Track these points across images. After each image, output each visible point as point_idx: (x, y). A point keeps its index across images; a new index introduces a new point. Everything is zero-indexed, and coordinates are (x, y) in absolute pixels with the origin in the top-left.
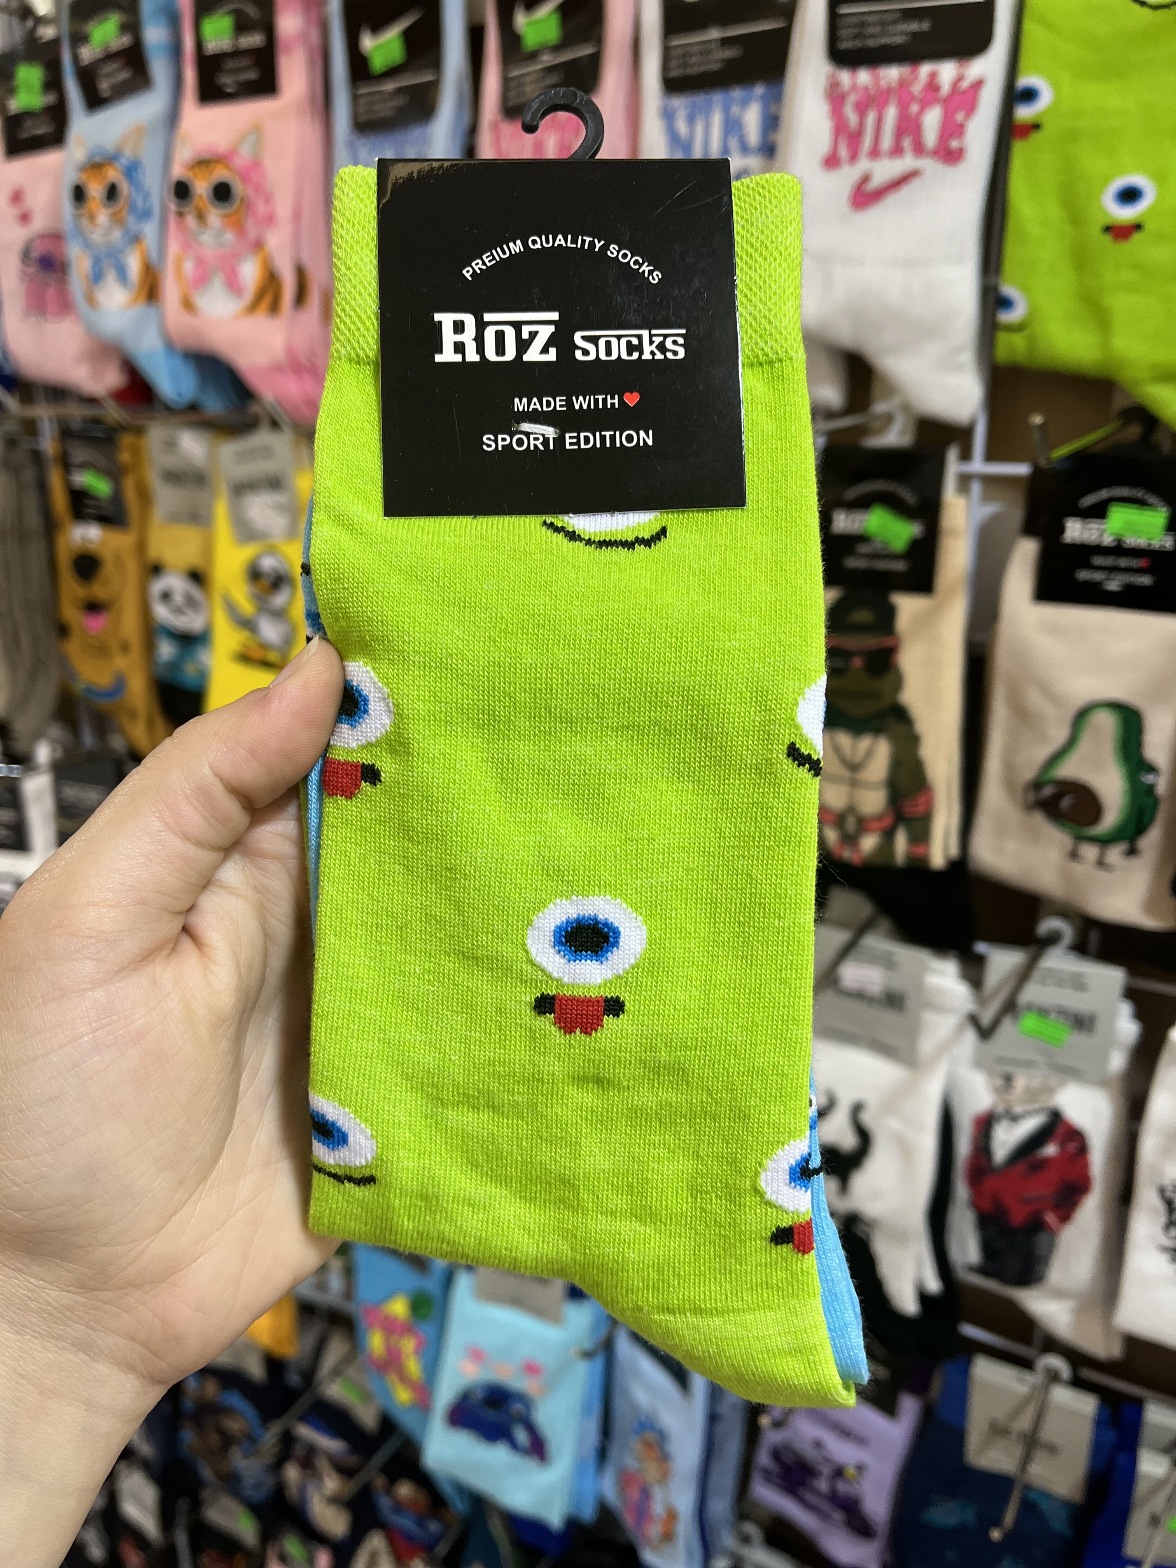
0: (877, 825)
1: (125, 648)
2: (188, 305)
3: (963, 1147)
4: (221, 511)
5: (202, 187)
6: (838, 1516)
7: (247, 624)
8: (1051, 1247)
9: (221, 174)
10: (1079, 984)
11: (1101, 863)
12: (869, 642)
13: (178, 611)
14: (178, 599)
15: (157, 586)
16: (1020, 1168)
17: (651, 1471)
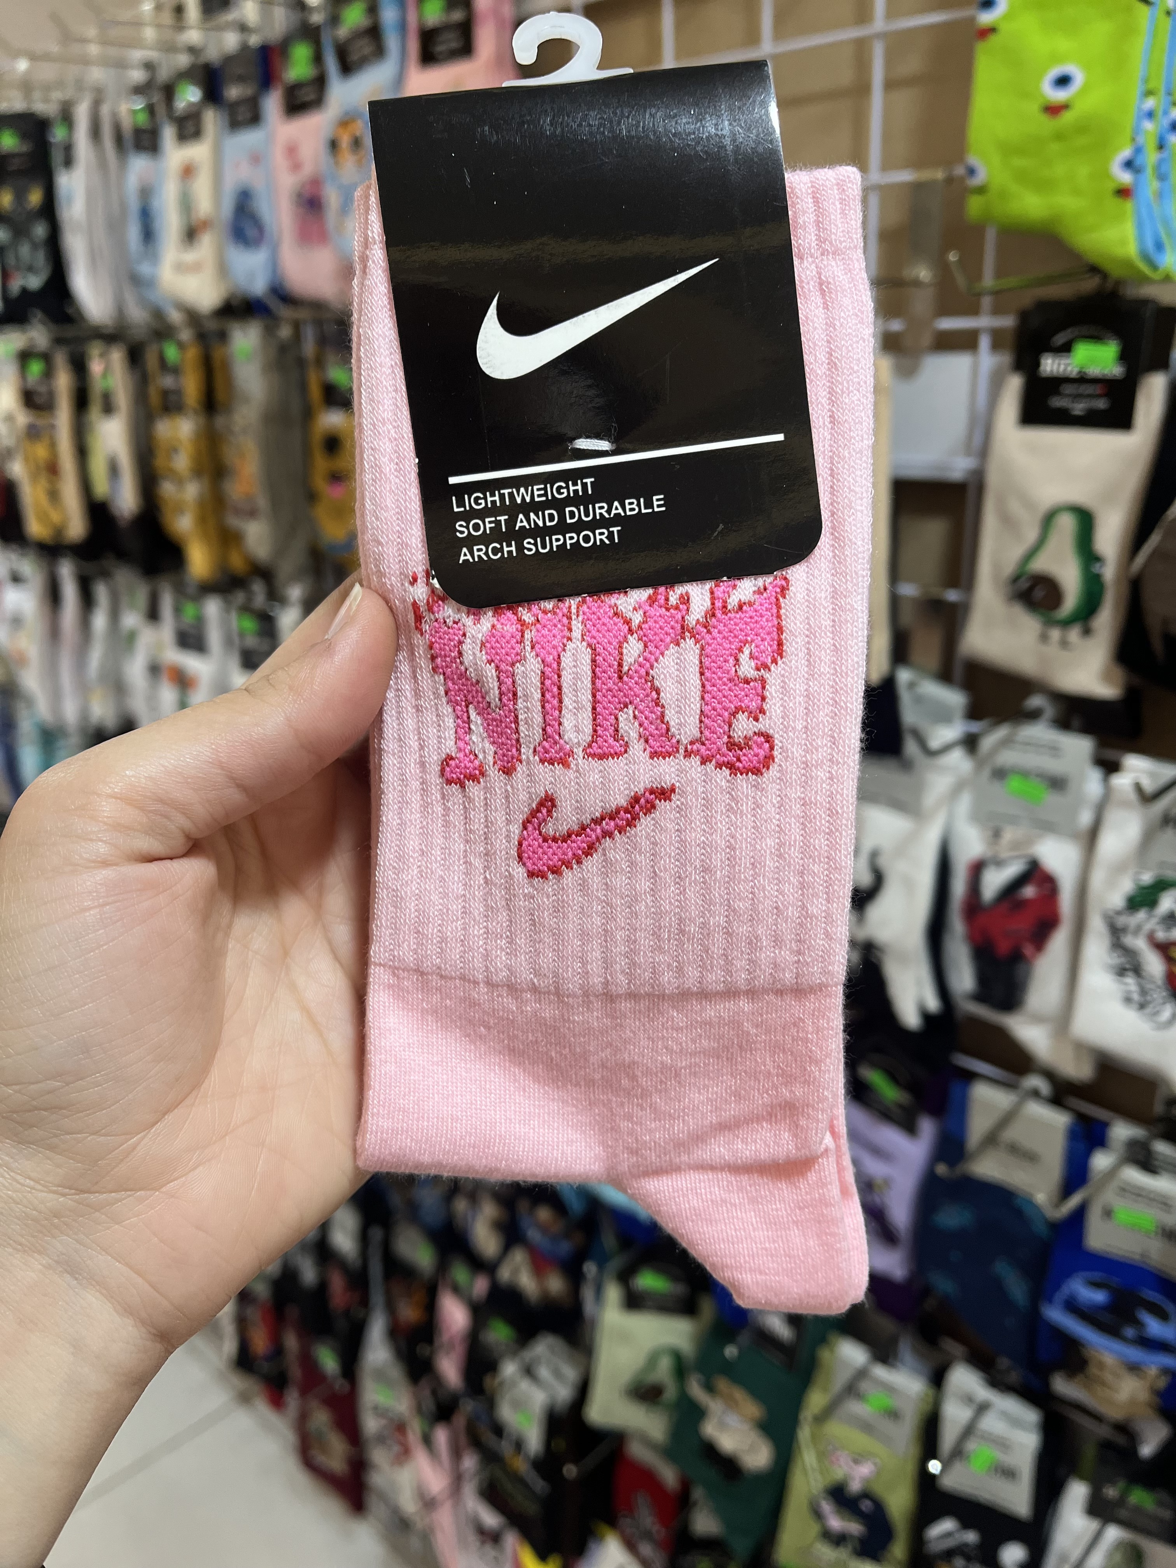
3: (959, 887)
8: (1028, 975)
10: (1054, 750)
11: (1064, 644)
16: (1004, 906)
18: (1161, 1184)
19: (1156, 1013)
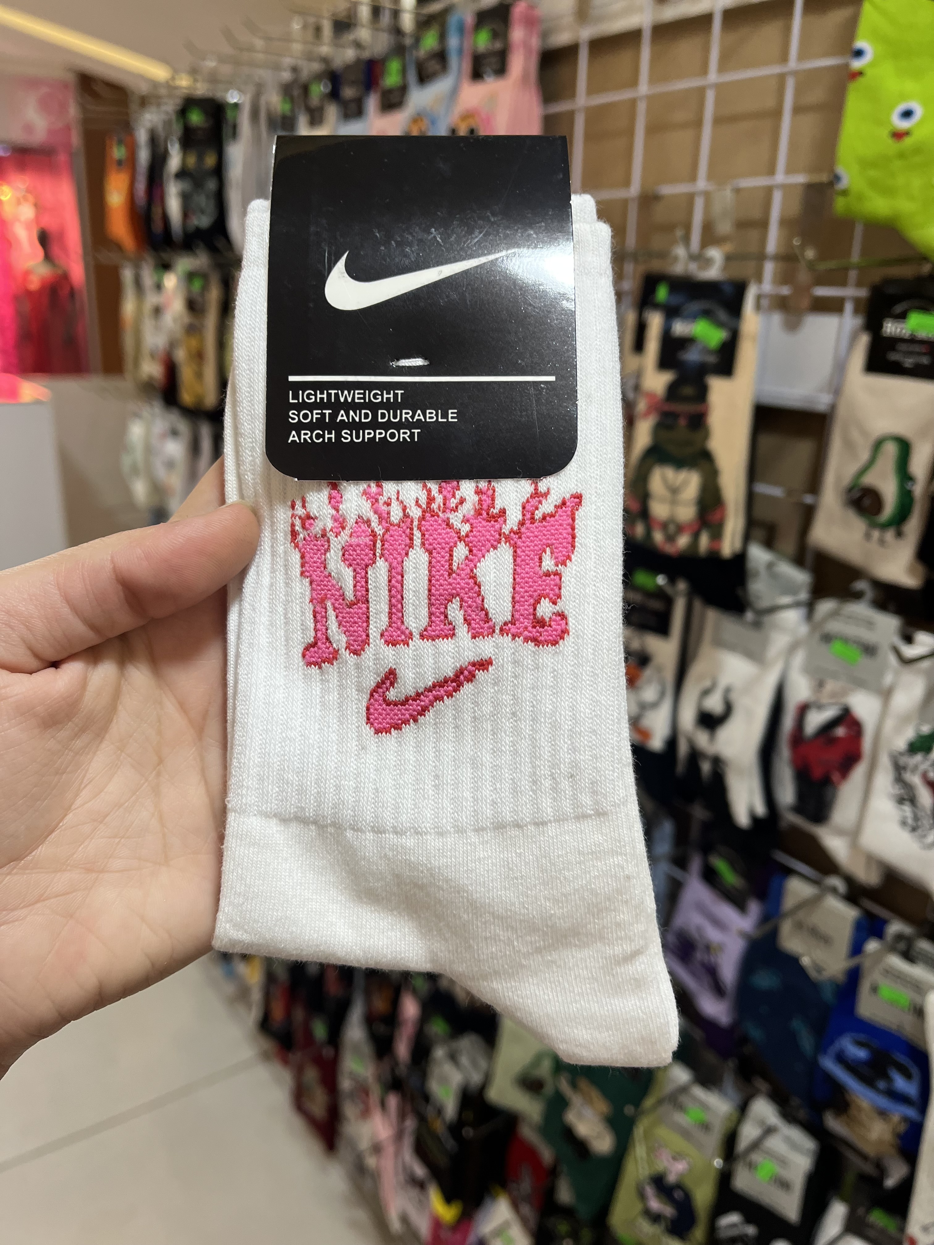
3: (788, 722)
6: (706, 979)
8: (834, 797)
9: (472, 122)
10: (870, 624)
11: (881, 542)
16: (821, 741)
18: (917, 971)
19: (924, 836)
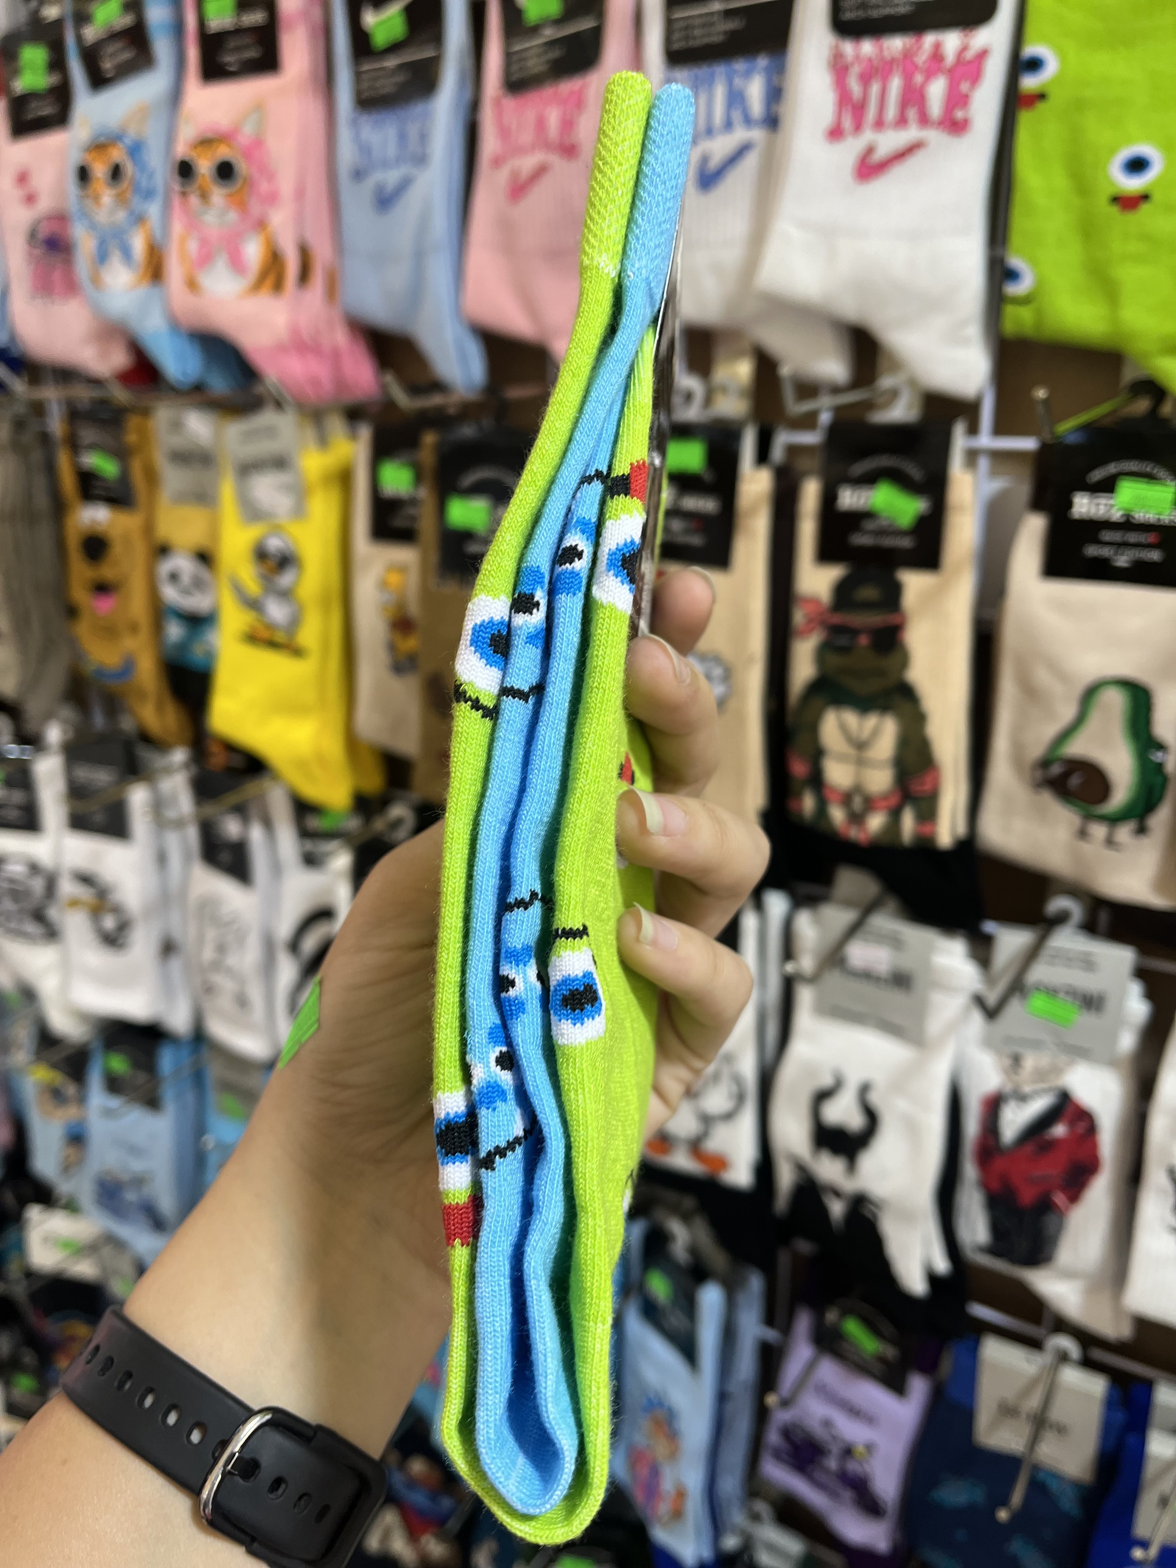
0: (884, 803)
1: (134, 628)
2: (192, 285)
3: (972, 1126)
4: (227, 491)
5: (205, 166)
6: (848, 1494)
7: (253, 605)
8: (1059, 1228)
9: (223, 152)
10: (1088, 964)
11: (1110, 842)
12: (875, 619)
13: (186, 592)
14: (186, 579)
15: (166, 567)
16: (1029, 1148)
17: (661, 1449)
